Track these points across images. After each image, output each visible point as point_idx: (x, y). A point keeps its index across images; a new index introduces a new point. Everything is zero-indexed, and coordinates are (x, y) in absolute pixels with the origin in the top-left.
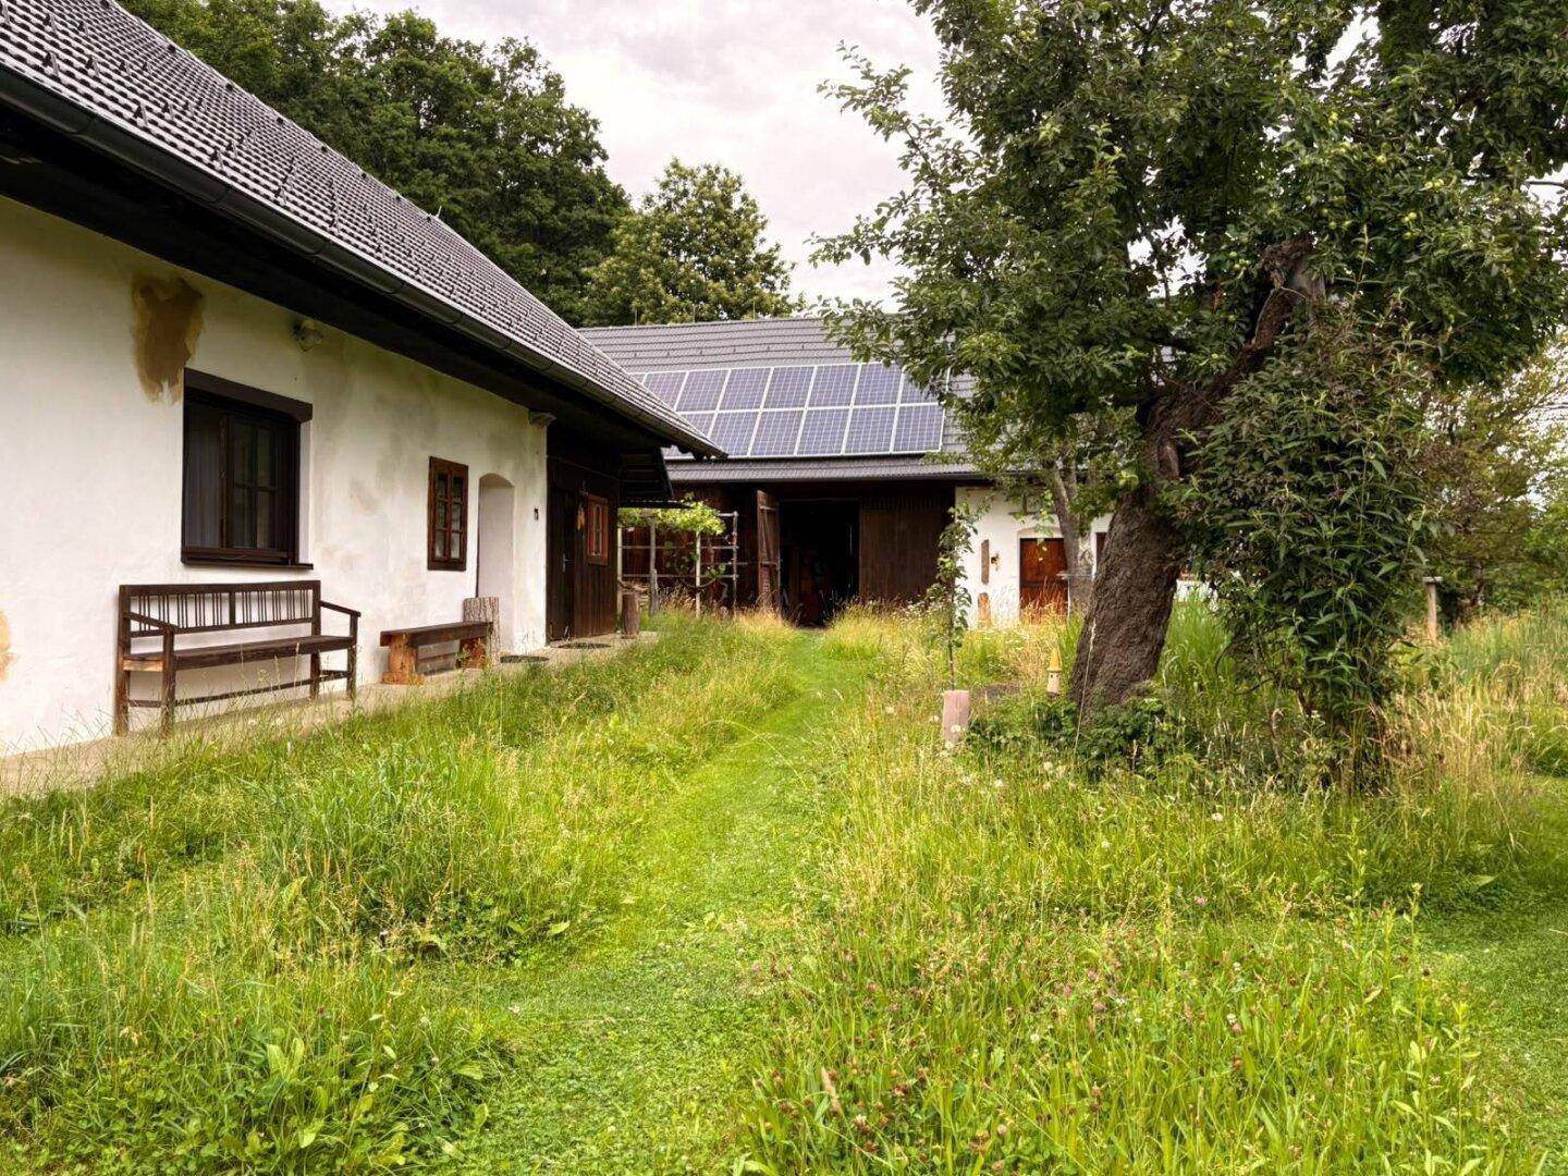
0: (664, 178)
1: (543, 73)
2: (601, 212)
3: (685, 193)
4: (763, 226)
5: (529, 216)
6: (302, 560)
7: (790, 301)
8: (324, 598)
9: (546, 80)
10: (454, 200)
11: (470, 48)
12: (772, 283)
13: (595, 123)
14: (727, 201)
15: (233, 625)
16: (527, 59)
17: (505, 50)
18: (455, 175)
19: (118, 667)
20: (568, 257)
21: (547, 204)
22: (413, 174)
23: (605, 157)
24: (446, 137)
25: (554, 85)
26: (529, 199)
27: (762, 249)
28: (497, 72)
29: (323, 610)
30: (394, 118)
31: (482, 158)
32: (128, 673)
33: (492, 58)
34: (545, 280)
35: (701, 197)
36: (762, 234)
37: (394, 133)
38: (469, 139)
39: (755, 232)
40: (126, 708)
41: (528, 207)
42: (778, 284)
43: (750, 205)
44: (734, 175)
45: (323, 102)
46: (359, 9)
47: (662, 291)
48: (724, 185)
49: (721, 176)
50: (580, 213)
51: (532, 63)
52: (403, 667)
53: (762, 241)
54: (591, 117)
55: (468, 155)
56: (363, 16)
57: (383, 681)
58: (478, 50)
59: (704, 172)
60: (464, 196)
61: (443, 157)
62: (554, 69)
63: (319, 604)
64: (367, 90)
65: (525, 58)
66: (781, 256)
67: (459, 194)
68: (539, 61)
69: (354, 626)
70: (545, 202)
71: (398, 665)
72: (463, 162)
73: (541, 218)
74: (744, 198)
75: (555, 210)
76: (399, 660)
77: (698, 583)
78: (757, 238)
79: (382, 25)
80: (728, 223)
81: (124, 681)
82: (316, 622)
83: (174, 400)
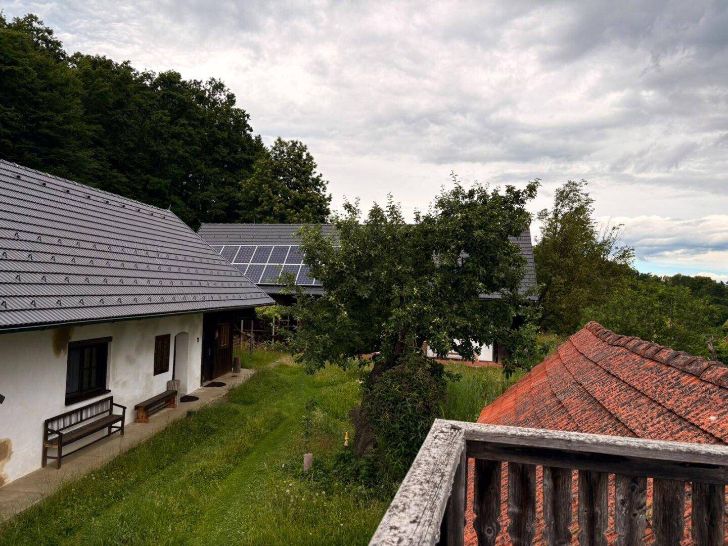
0: (274, 145)
1: (227, 93)
2: (249, 154)
3: (283, 152)
4: (315, 166)
5: (218, 156)
6: (107, 389)
7: (326, 197)
8: (114, 402)
9: (228, 96)
10: (186, 151)
11: (196, 83)
12: (319, 189)
13: (248, 116)
14: (300, 156)
15: (82, 421)
16: (220, 88)
17: (210, 83)
18: (187, 141)
19: (44, 446)
20: (234, 174)
21: (225, 151)
22: (169, 141)
23: (251, 130)
24: (183, 125)
25: (231, 99)
26: (218, 150)
27: (315, 176)
28: (207, 92)
29: (114, 406)
30: (161, 118)
31: (199, 133)
32: (47, 448)
33: (205, 86)
34: (223, 183)
35: (289, 154)
36: (314, 170)
37: (161, 124)
38: (193, 125)
39: (312, 170)
40: (46, 459)
41: (218, 153)
42: (321, 189)
43: (310, 158)
44: (303, 145)
45: (130, 111)
46: (147, 71)
47: (271, 194)
48: (300, 150)
49: (298, 145)
50: (241, 155)
51: (222, 89)
52: (142, 417)
53: (315, 172)
54: (246, 113)
55: (192, 132)
56: (149, 73)
57: (135, 422)
58: (199, 83)
59: (291, 144)
60: (190, 150)
61: (182, 133)
62: (231, 91)
63: (112, 404)
64: (150, 105)
65: (219, 87)
66: (322, 179)
67: (187, 148)
68: (225, 88)
69: (124, 412)
70: (224, 150)
71: (141, 416)
72: (190, 135)
73: (223, 157)
74: (308, 154)
75: (229, 154)
76: (141, 414)
77: (273, 334)
78: (312, 172)
79: (157, 76)
80: (300, 165)
81: (45, 451)
82: (111, 410)
83: (65, 354)
